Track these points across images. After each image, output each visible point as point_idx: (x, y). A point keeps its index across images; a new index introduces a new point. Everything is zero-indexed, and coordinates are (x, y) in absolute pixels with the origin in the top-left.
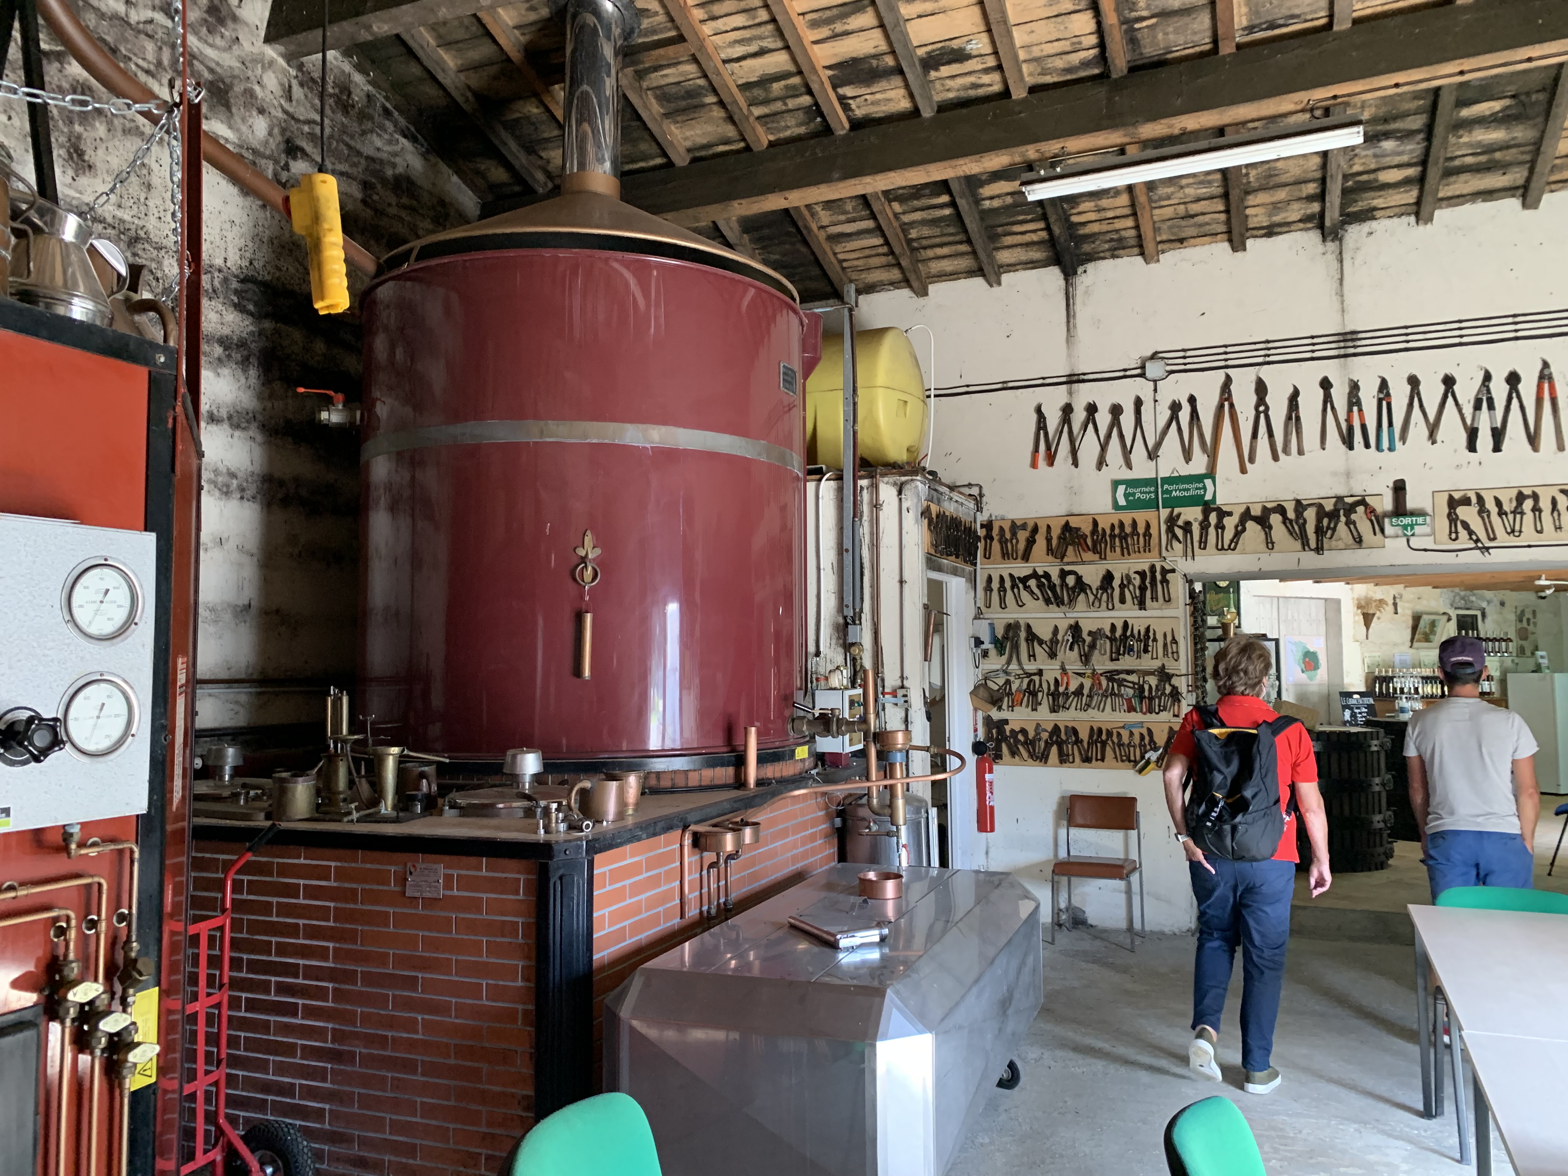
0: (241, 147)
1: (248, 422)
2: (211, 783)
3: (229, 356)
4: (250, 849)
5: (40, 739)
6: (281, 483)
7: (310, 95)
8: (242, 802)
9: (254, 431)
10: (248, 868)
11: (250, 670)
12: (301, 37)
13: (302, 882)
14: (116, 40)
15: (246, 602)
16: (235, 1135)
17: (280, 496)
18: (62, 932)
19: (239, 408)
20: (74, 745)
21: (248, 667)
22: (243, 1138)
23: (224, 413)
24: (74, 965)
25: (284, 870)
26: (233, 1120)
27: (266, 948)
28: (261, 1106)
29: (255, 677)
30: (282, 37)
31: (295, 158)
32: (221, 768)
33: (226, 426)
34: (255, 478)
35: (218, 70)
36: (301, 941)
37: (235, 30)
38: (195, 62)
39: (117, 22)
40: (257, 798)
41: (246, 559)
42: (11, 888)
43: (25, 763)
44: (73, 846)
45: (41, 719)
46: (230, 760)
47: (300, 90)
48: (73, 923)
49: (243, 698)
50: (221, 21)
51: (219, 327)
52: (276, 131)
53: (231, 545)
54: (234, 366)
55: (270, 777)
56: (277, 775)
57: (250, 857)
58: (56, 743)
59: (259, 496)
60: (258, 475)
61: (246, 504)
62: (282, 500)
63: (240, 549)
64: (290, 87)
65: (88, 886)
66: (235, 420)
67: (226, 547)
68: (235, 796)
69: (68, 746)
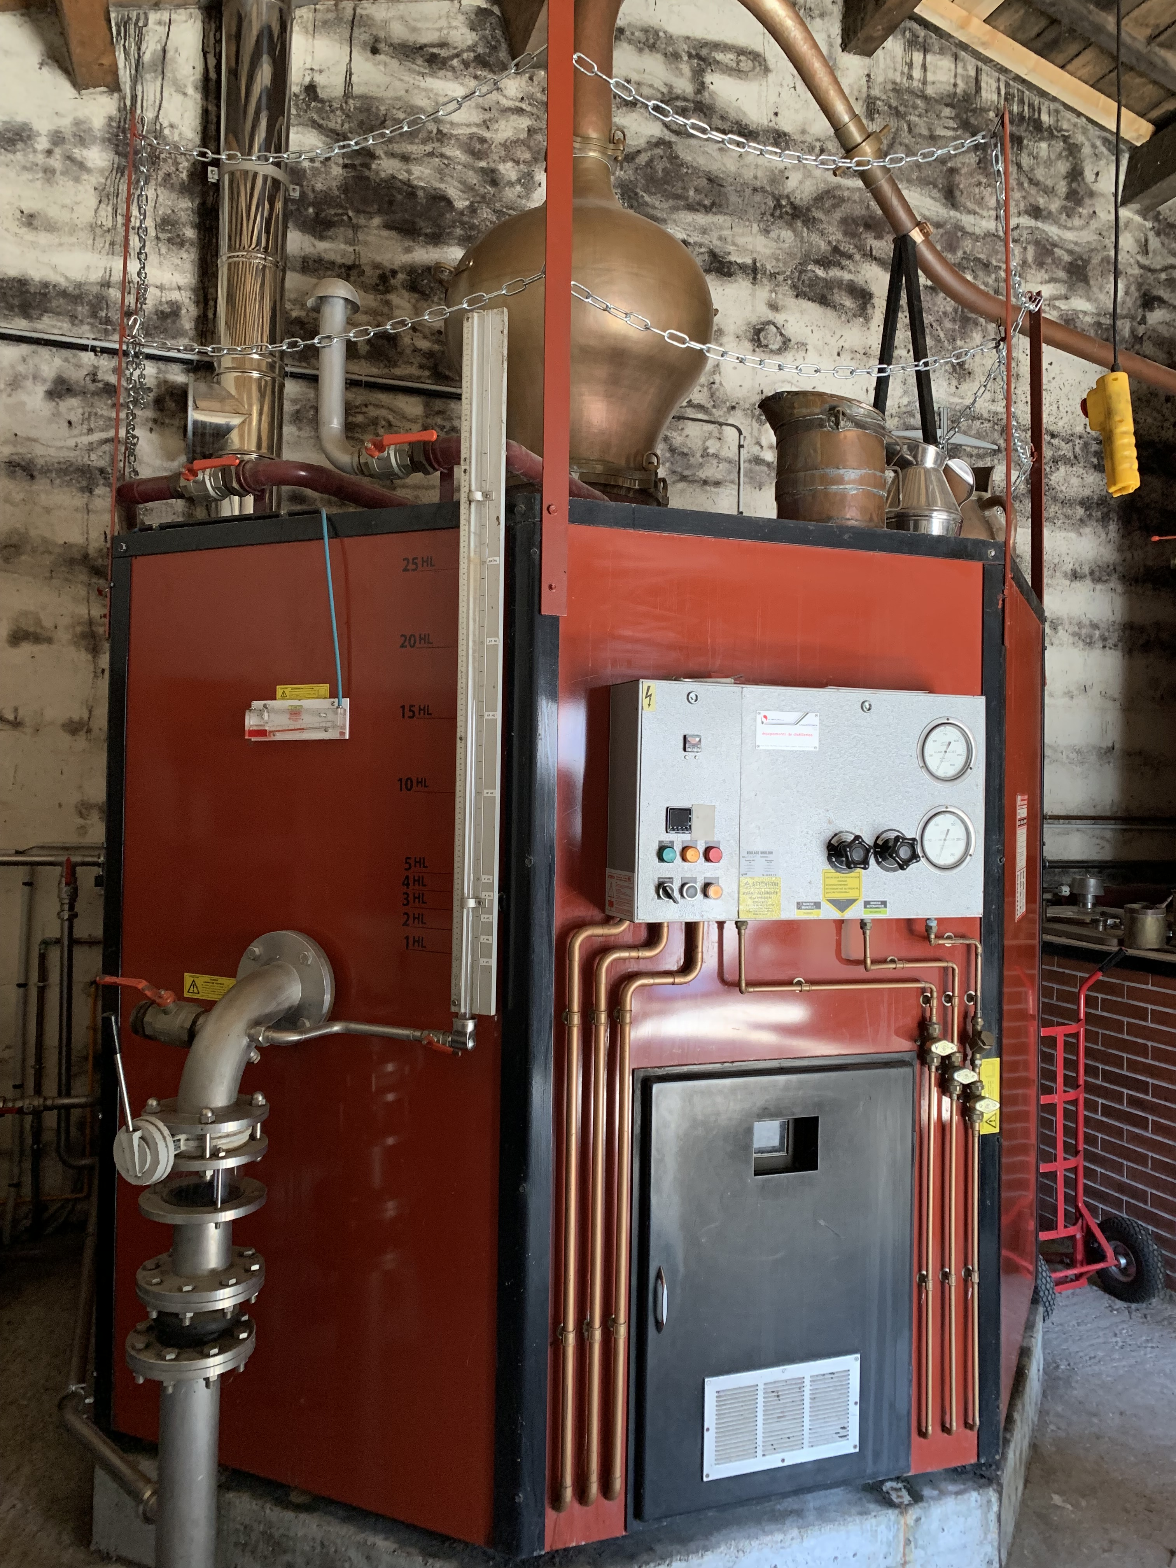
0: (1099, 315)
1: (1108, 575)
2: (1075, 909)
3: (1090, 516)
4: (1101, 969)
5: (904, 853)
6: (1142, 629)
7: (1166, 241)
8: (1101, 928)
9: (1115, 583)
10: (1099, 986)
11: (1115, 809)
12: (1154, 189)
13: (1150, 1007)
14: (989, 256)
15: (1110, 745)
16: (1094, 1223)
17: (1141, 642)
18: (927, 1000)
19: (1100, 563)
20: (928, 859)
21: (1112, 805)
22: (1099, 1225)
23: (1086, 570)
24: (936, 1026)
25: (1134, 993)
26: (1093, 1210)
27: (1117, 1062)
28: (1117, 1204)
29: (1119, 814)
30: (1137, 194)
31: (1152, 309)
32: (1084, 896)
33: (1088, 581)
34: (1116, 627)
35: (1077, 249)
36: (1149, 1061)
37: (1091, 205)
38: (1056, 250)
39: (989, 239)
40: (1114, 926)
41: (1110, 704)
42: (893, 961)
43: (894, 870)
44: (933, 936)
45: (904, 839)
46: (1092, 889)
47: (1157, 239)
48: (935, 994)
49: (1108, 834)
50: (1079, 202)
51: (1081, 489)
52: (1133, 288)
53: (1095, 692)
54: (1095, 524)
55: (1122, 908)
56: (1129, 906)
57: (1100, 977)
58: (914, 857)
59: (1120, 644)
60: (1119, 624)
61: (1108, 652)
62: (1142, 646)
63: (1103, 695)
64: (1146, 240)
65: (945, 969)
66: (1097, 574)
67: (1090, 693)
68: (1095, 922)
69: (923, 860)
